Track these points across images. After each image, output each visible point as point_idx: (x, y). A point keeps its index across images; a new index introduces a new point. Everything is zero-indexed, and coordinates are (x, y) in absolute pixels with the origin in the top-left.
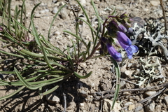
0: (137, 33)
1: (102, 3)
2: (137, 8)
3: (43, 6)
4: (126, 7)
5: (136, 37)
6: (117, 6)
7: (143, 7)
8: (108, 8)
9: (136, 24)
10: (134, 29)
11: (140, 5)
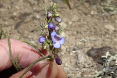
0: (109, 60)
1: (79, 35)
2: (108, 38)
3: (29, 39)
4: (99, 38)
5: (108, 64)
6: (91, 37)
7: (113, 37)
8: (83, 39)
9: (108, 52)
10: (106, 57)
11: (110, 36)
